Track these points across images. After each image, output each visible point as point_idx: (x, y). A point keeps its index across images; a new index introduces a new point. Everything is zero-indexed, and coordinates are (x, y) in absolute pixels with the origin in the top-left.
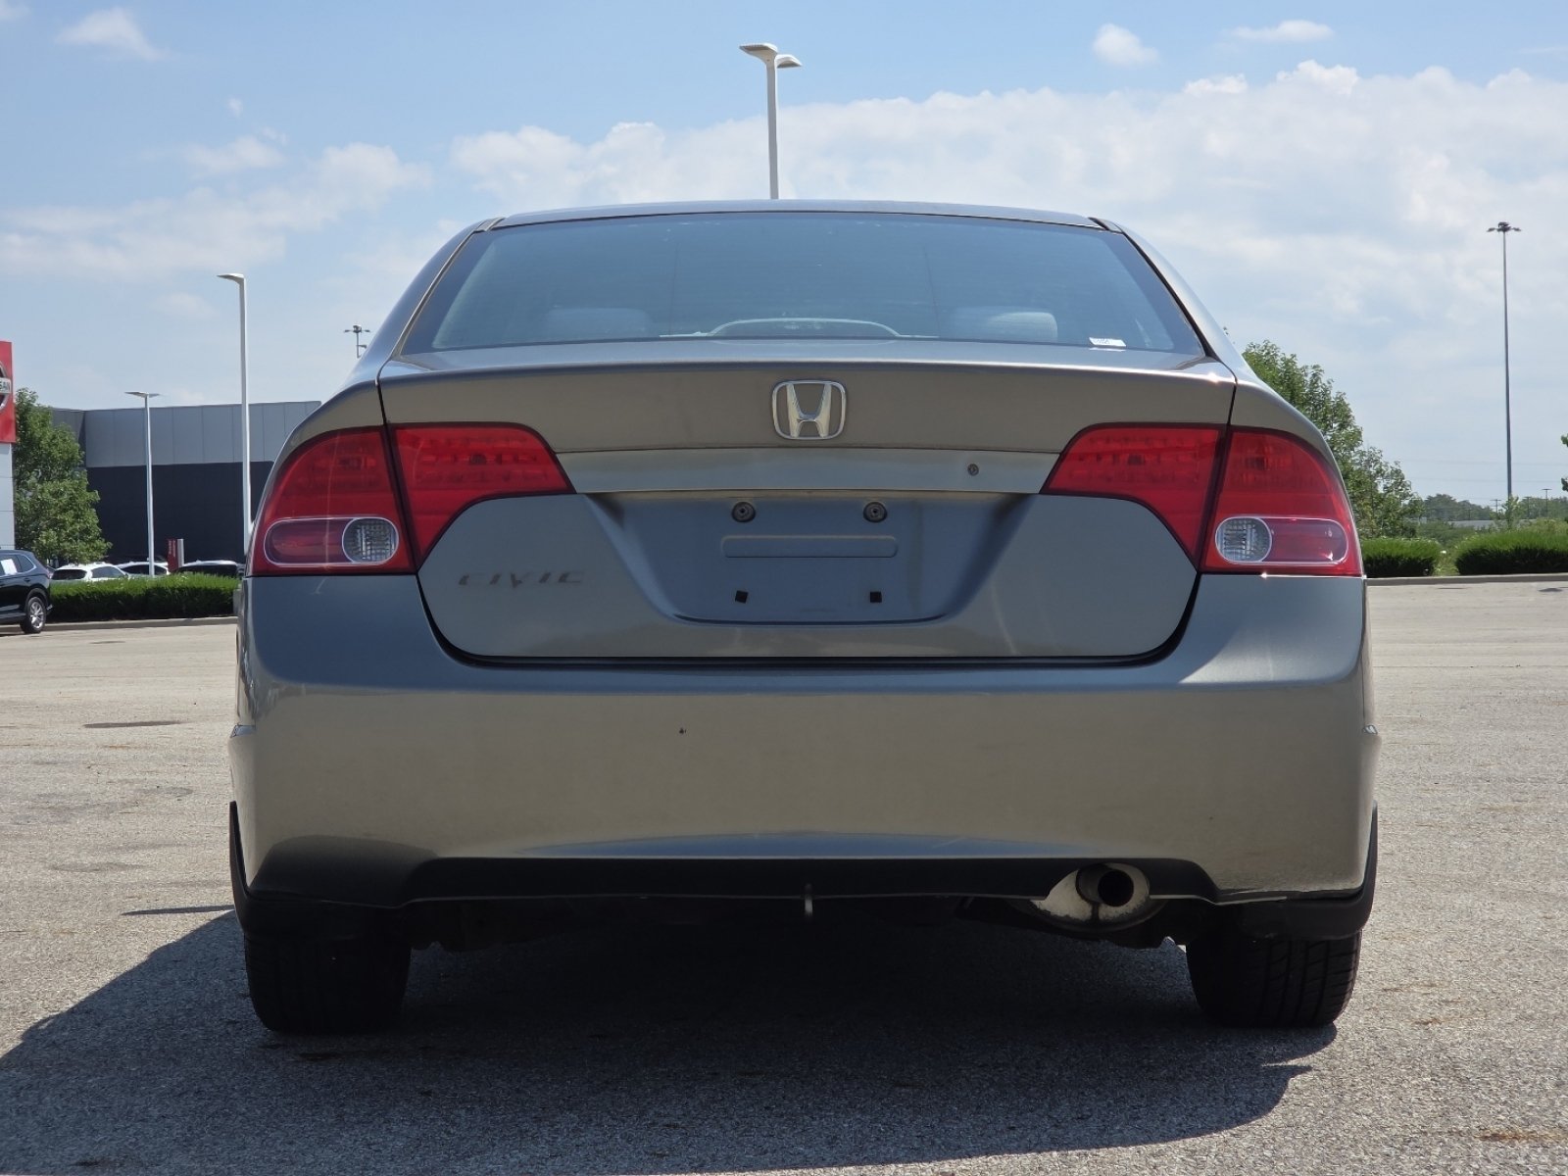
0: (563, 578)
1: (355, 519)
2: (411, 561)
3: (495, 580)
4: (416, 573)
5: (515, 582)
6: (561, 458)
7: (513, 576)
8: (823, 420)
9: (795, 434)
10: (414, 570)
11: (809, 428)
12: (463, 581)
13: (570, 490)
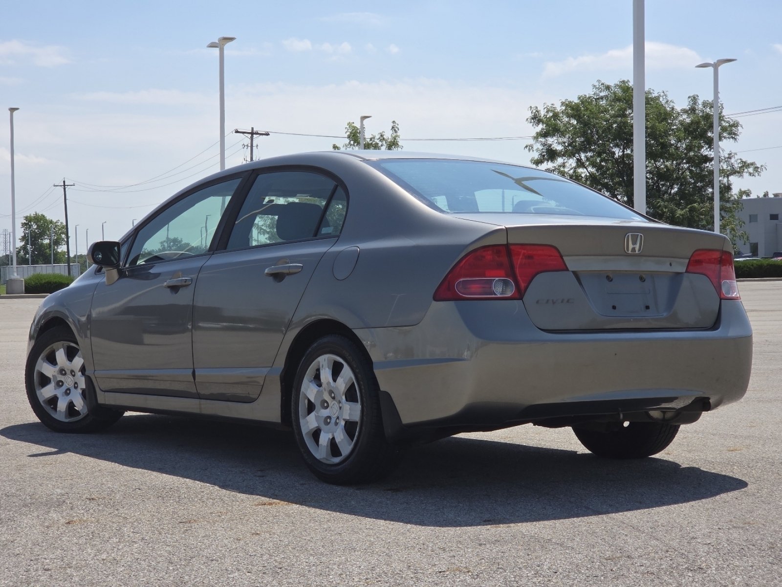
0: (568, 301)
1: (497, 279)
2: (520, 295)
3: (548, 301)
4: (522, 299)
5: (554, 303)
6: (565, 258)
7: (553, 301)
8: (637, 247)
9: (630, 252)
10: (521, 298)
11: (634, 249)
12: (537, 302)
13: (567, 270)
